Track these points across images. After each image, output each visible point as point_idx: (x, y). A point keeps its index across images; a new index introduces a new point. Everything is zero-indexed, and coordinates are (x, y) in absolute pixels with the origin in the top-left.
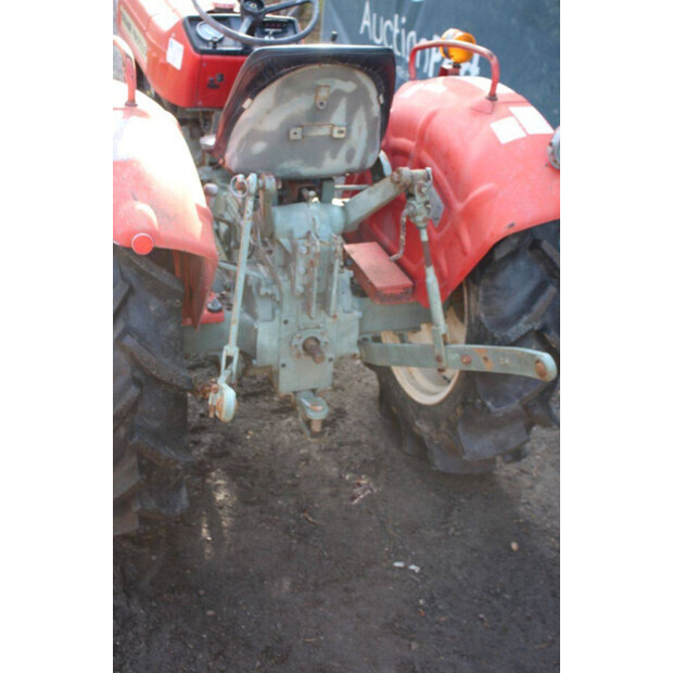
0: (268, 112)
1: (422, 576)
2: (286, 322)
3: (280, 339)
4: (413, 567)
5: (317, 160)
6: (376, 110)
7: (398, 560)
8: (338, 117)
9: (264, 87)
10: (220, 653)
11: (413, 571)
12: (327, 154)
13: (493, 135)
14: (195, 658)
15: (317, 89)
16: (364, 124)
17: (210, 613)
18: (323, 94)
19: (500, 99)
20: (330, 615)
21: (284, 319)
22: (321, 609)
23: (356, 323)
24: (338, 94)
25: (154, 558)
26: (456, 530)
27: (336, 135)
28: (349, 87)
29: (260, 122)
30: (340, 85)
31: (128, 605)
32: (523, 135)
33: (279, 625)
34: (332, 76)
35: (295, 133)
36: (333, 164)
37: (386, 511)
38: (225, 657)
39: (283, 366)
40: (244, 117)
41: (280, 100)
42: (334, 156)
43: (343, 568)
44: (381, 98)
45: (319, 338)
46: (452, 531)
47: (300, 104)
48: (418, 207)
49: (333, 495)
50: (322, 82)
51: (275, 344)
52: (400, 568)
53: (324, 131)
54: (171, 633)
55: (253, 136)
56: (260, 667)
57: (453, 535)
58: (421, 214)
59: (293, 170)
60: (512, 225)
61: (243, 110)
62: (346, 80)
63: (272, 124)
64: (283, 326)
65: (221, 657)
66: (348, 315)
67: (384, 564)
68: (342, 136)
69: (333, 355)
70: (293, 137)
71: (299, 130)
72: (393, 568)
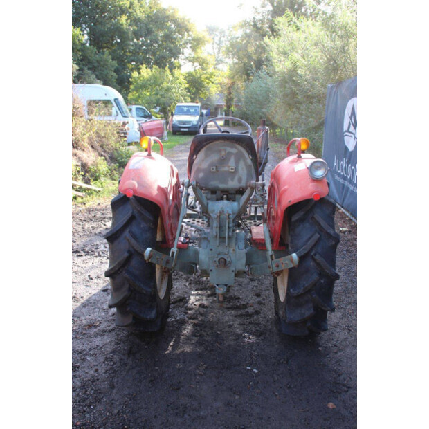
0: (203, 160)
1: (257, 374)
2: (211, 250)
3: (209, 258)
4: (255, 370)
5: (225, 182)
6: (249, 161)
7: (250, 367)
8: (232, 163)
11: (254, 372)
12: (229, 179)
13: (294, 169)
15: (220, 151)
16: (244, 167)
17: (157, 368)
18: (223, 153)
19: (302, 157)
21: (210, 248)
23: (245, 255)
24: (230, 154)
27: (230, 170)
28: (234, 151)
29: (200, 165)
30: (229, 149)
31: (127, 359)
33: (182, 378)
34: (225, 146)
36: (233, 184)
39: (211, 271)
40: (195, 162)
41: (207, 156)
42: (232, 180)
44: (250, 156)
45: (226, 259)
47: (215, 158)
49: (235, 340)
50: (222, 148)
51: (207, 259)
52: (248, 369)
53: (225, 169)
54: (138, 371)
55: (198, 170)
60: (290, 202)
61: (194, 160)
62: (232, 148)
63: (205, 165)
64: (210, 252)
65: (151, 383)
66: (240, 251)
67: (242, 367)
68: (233, 171)
69: (234, 269)
70: (212, 170)
71: (215, 168)
72: (246, 369)
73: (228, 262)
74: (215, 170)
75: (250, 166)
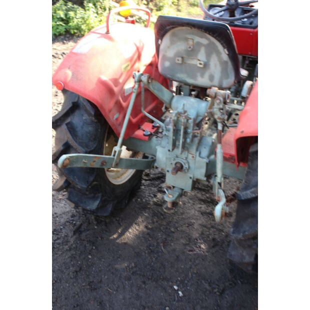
0: (169, 47)
1: (180, 299)
3: (167, 158)
4: (180, 293)
5: (194, 77)
7: (178, 286)
8: (202, 56)
10: (77, 272)
11: (179, 294)
12: (199, 75)
14: (69, 268)
15: (187, 39)
16: (218, 63)
17: (90, 257)
18: (191, 42)
20: (127, 287)
21: (168, 149)
22: (126, 282)
23: (205, 165)
24: (199, 44)
25: (96, 227)
26: (218, 291)
27: (199, 65)
28: (204, 41)
29: (166, 52)
30: (197, 39)
33: (106, 277)
34: (193, 34)
35: (178, 60)
37: (199, 264)
38: (77, 274)
39: (168, 171)
40: (161, 48)
41: (172, 42)
42: (202, 76)
43: (152, 274)
44: (226, 50)
45: (183, 164)
46: (216, 290)
47: (181, 46)
49: (184, 245)
50: (188, 36)
52: (174, 289)
54: (72, 255)
55: (164, 58)
56: (83, 286)
57: (215, 293)
59: (183, 79)
60: (242, 132)
61: (160, 45)
62: (202, 37)
64: (168, 152)
65: (75, 273)
67: (171, 283)
68: (201, 66)
69: (192, 176)
70: (177, 62)
71: (180, 59)
72: (172, 287)
73: (184, 168)
74: (180, 62)
75: (226, 62)
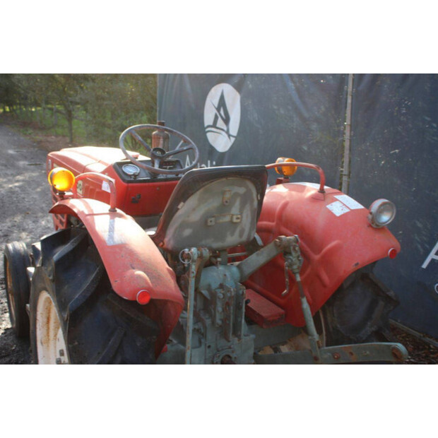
0: (194, 209)
2: (209, 347)
3: (206, 360)
5: (222, 238)
6: (256, 203)
8: (235, 210)
9: (192, 194)
12: (228, 233)
13: (330, 212)
15: (224, 193)
16: (249, 213)
18: (227, 196)
19: (326, 192)
21: (207, 345)
24: (236, 195)
27: (235, 220)
28: (242, 190)
29: (188, 217)
30: (236, 189)
32: (347, 210)
34: (233, 184)
35: (211, 221)
36: (231, 239)
40: (179, 213)
41: (201, 201)
42: (232, 234)
44: (259, 196)
45: (231, 355)
47: (214, 203)
48: (294, 260)
50: (227, 188)
53: (227, 219)
55: (183, 226)
58: (296, 264)
60: (357, 264)
61: (178, 210)
62: (240, 186)
63: (196, 217)
64: (208, 350)
66: (247, 338)
68: (239, 221)
70: (209, 224)
71: (213, 219)
74: (213, 223)
75: (255, 210)
